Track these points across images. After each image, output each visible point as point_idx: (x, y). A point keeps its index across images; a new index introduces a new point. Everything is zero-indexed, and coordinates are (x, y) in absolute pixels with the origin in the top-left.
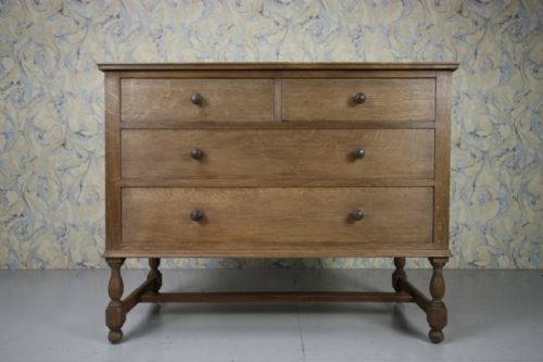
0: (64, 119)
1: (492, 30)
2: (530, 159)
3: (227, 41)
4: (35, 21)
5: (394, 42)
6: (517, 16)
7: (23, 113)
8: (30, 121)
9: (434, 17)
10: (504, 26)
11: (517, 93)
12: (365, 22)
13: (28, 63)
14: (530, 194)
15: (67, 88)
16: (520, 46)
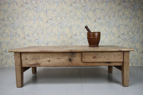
0: (24, 32)
1: (128, 9)
2: (136, 40)
3: (63, 12)
4: (16, 9)
5: (103, 12)
6: (134, 5)
7: (14, 31)
8: (16, 33)
9: (113, 6)
10: (131, 8)
11: (134, 24)
12: (96, 7)
13: (15, 19)
14: (136, 49)
15: (25, 25)
16: (134, 13)
